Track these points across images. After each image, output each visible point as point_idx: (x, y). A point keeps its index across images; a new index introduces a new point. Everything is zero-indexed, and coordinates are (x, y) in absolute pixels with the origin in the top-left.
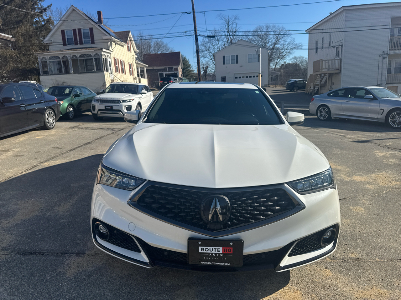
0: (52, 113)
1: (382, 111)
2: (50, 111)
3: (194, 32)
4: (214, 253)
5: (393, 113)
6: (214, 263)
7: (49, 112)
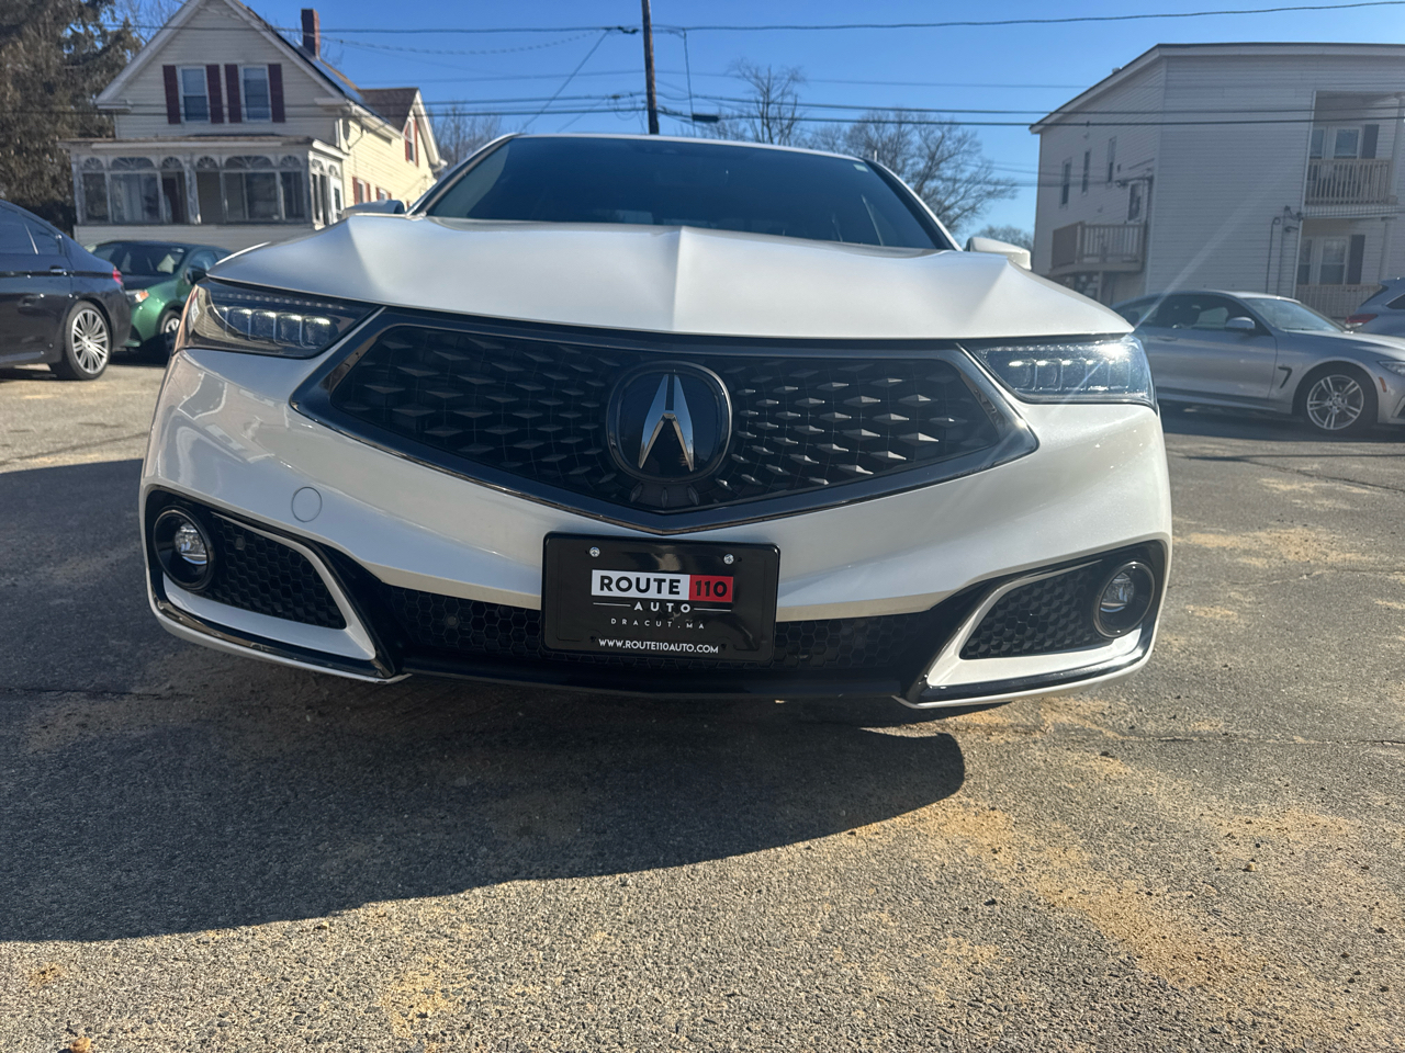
0: (98, 319)
1: (1286, 373)
2: (90, 313)
3: (645, 98)
4: (655, 601)
5: (1322, 382)
6: (652, 645)
7: (85, 315)
